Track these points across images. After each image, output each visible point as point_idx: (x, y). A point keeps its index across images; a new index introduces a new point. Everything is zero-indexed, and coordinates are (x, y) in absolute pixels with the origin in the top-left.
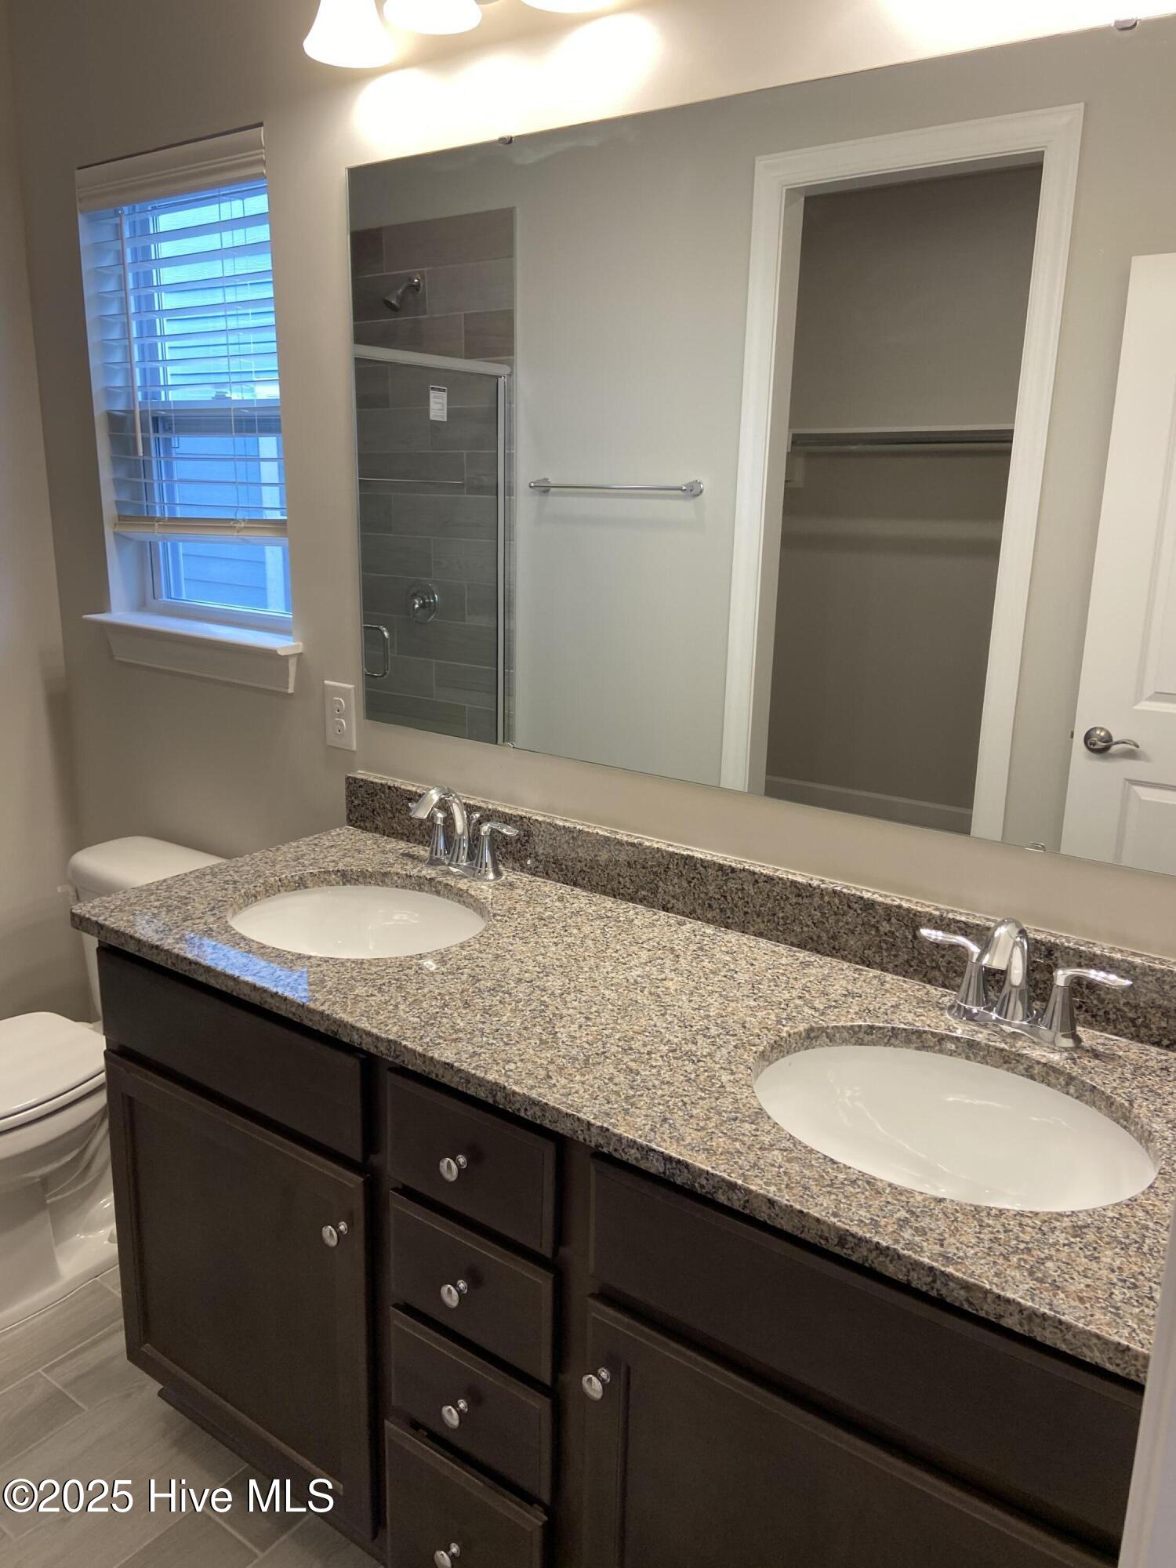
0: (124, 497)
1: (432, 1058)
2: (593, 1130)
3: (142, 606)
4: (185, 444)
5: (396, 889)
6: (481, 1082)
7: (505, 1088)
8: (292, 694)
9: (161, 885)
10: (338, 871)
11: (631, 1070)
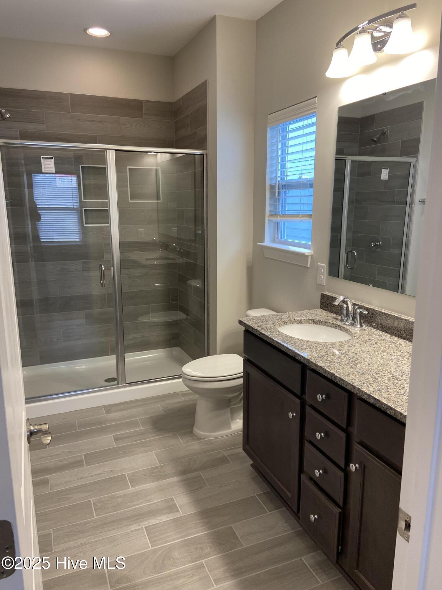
0: (272, 209)
1: (317, 365)
2: (356, 388)
3: (274, 241)
4: (290, 192)
5: (329, 327)
6: (329, 373)
7: (334, 374)
8: (309, 267)
9: (262, 316)
10: (312, 319)
11: (376, 378)
